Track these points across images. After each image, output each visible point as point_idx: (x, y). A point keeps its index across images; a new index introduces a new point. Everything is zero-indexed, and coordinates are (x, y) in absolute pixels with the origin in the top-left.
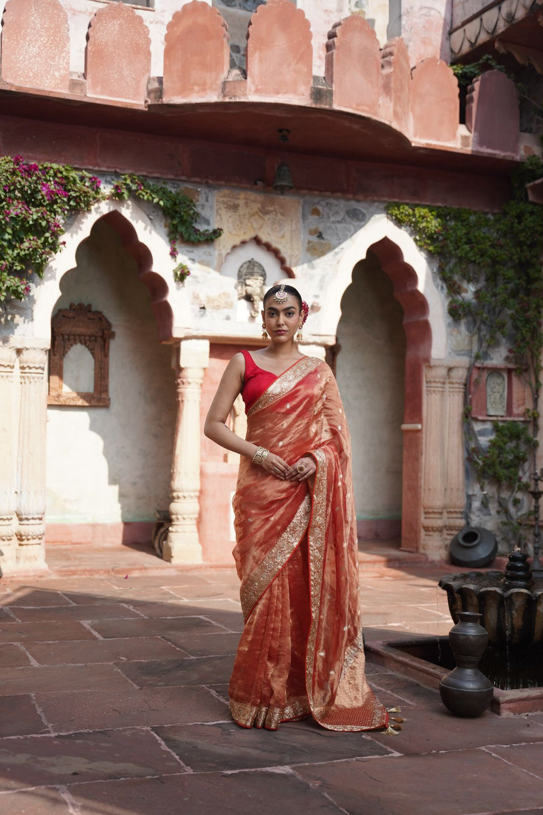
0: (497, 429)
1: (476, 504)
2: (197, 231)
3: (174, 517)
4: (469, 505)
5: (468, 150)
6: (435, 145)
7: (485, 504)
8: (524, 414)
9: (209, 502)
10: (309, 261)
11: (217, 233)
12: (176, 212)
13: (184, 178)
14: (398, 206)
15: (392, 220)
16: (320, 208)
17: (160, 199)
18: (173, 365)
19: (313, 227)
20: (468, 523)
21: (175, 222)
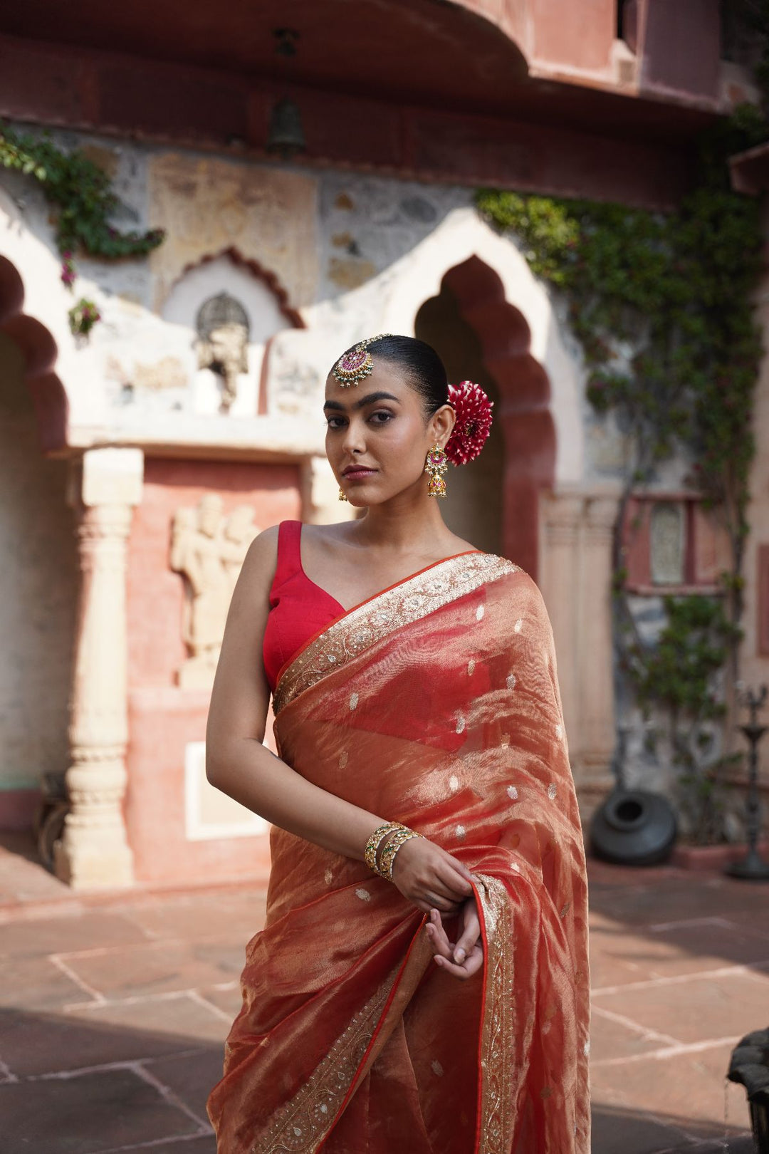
0: (670, 609)
1: (635, 747)
2: (113, 233)
3: (75, 797)
4: (622, 750)
5: (633, 87)
6: (572, 77)
7: (650, 746)
8: (716, 583)
9: (145, 765)
10: (333, 297)
11: (155, 238)
12: (72, 193)
13: (86, 125)
14: (496, 193)
15: (484, 221)
16: (353, 195)
17: (39, 165)
18: (71, 498)
19: (340, 231)
20: (620, 783)
21: (70, 213)
